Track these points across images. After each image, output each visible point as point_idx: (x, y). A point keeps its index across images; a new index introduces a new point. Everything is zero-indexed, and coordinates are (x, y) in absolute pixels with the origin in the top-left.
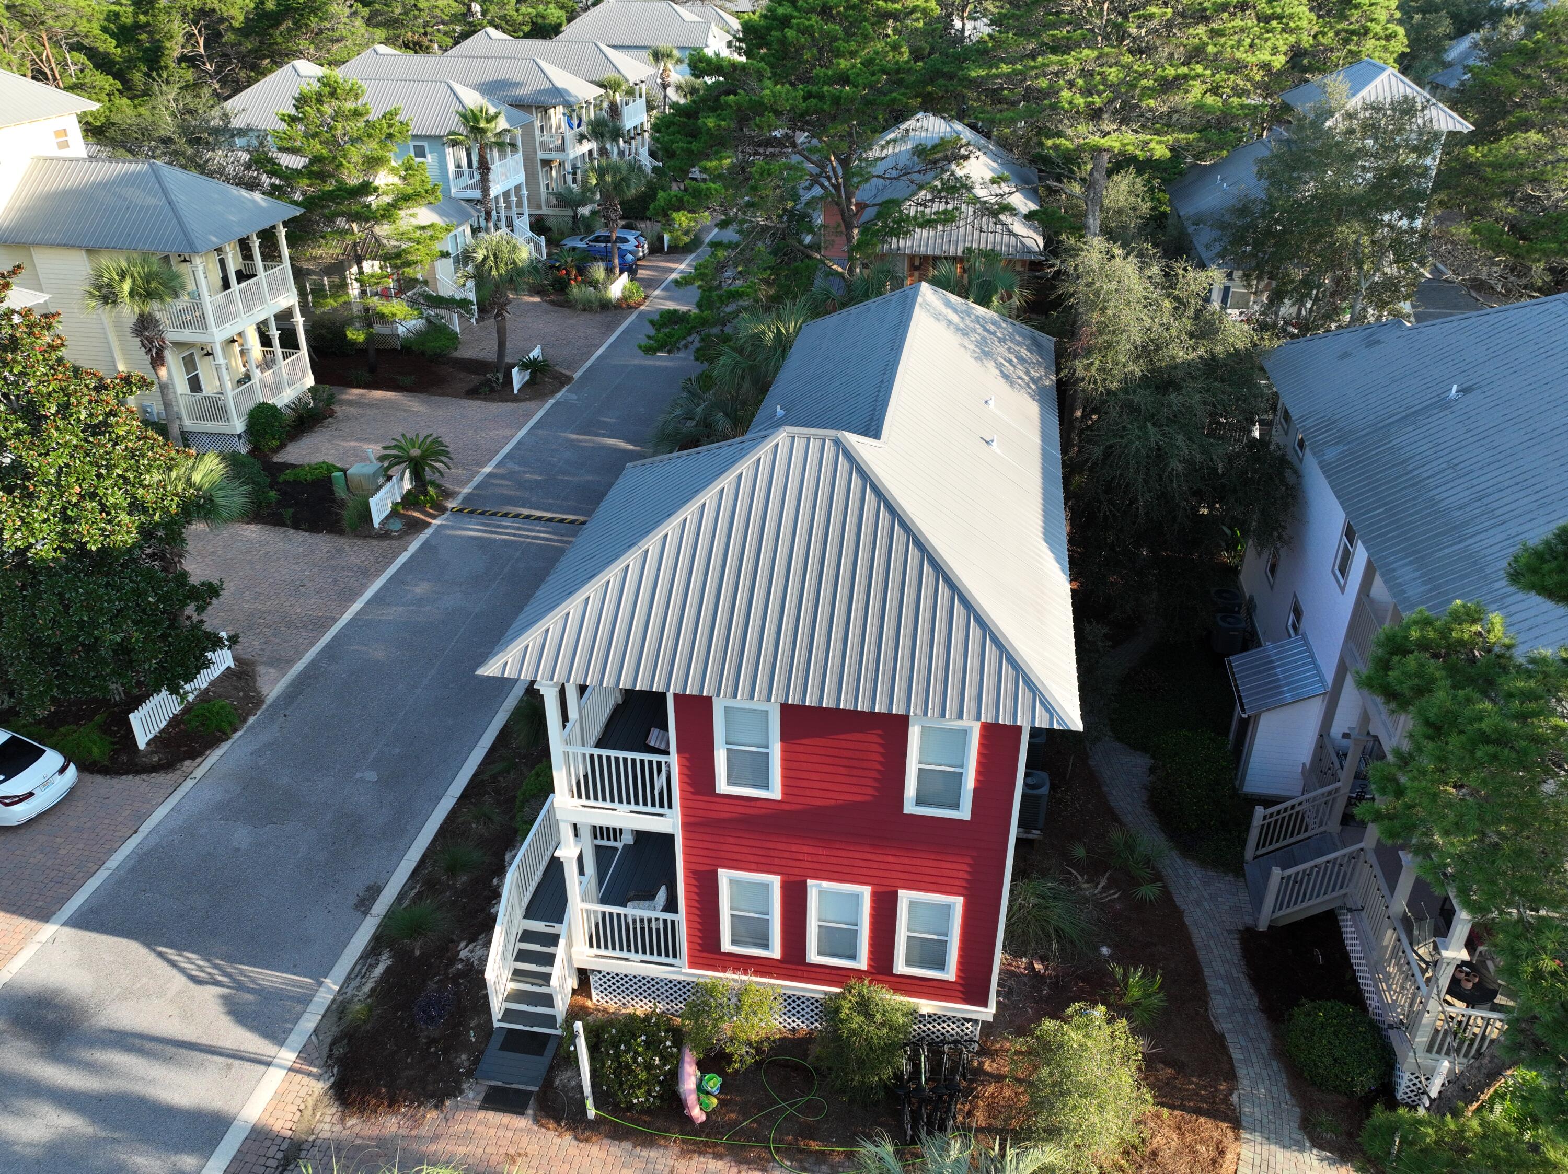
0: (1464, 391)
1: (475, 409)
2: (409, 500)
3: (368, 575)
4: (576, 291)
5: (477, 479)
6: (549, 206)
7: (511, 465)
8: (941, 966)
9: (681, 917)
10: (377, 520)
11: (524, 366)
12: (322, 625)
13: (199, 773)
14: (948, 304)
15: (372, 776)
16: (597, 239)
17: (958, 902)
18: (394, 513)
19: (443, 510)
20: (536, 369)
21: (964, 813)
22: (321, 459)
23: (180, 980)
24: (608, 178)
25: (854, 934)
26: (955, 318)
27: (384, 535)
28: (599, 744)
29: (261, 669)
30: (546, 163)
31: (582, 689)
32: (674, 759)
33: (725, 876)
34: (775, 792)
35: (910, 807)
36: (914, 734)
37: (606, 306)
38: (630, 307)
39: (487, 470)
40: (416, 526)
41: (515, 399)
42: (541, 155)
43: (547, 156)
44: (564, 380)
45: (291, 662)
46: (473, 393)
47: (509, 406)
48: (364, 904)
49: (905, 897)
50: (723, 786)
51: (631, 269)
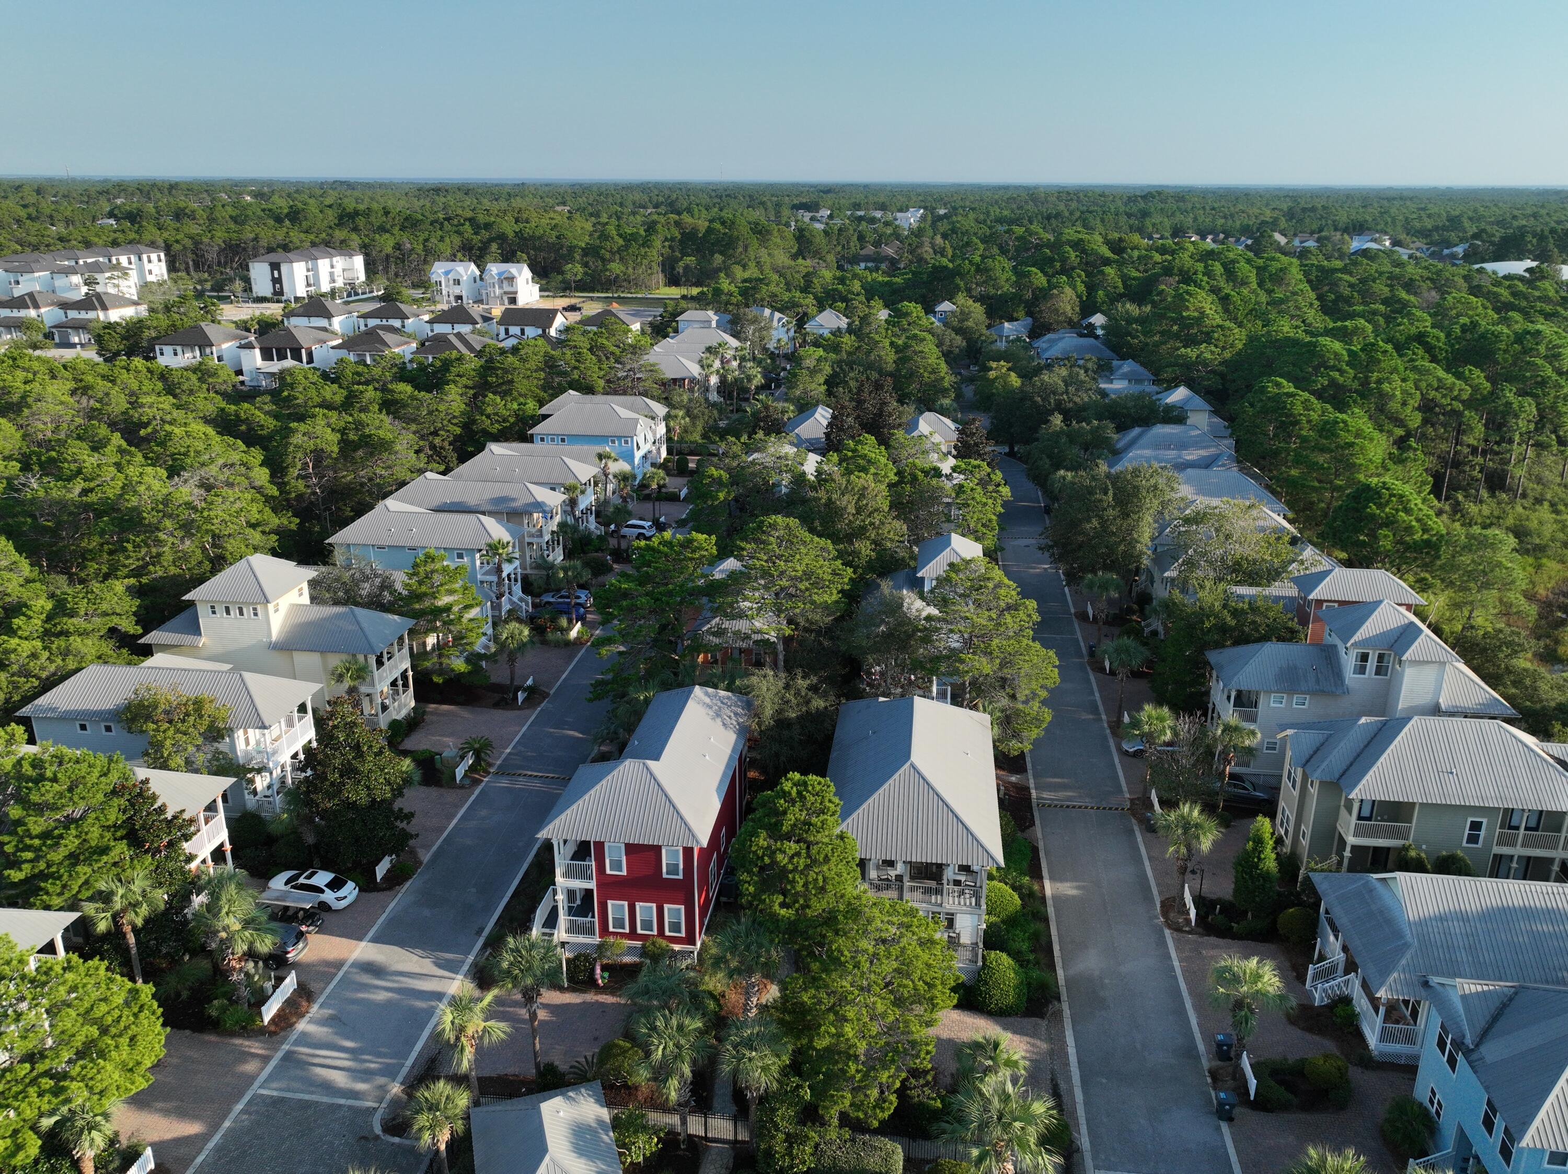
0: (874, 733)
1: (499, 715)
2: (472, 769)
3: (458, 807)
4: (550, 636)
5: (503, 756)
6: (531, 568)
7: (520, 748)
8: (680, 932)
9: (596, 920)
10: (458, 779)
11: (525, 690)
12: (441, 830)
13: (403, 890)
14: (707, 694)
15: (474, 890)
16: (562, 597)
17: (682, 907)
18: (465, 776)
19: (489, 773)
20: (531, 691)
21: (681, 877)
22: (425, 747)
23: (416, 958)
24: (570, 573)
25: (651, 921)
26: (707, 700)
27: (462, 787)
28: (572, 859)
29: (419, 850)
30: (530, 544)
31: (565, 842)
32: (594, 863)
33: (610, 903)
34: (624, 873)
35: (665, 876)
36: (664, 851)
37: (568, 644)
38: (581, 644)
39: (508, 751)
40: (477, 782)
41: (520, 708)
42: (527, 540)
43: (530, 540)
44: (545, 695)
45: (431, 846)
46: (496, 705)
47: (517, 712)
48: (479, 932)
49: (666, 906)
50: (608, 872)
51: (581, 618)
